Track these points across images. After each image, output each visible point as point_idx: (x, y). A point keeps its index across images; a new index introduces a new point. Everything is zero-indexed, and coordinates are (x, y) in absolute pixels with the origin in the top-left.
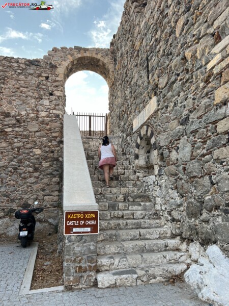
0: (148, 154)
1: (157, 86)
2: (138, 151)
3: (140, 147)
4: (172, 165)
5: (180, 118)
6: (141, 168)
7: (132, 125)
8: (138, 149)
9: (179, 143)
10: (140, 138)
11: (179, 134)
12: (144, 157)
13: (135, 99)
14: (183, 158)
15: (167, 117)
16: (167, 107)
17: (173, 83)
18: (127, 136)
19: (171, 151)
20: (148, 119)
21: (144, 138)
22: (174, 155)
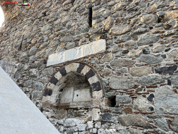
0: (60, 92)
1: (107, 31)
2: (54, 87)
3: (58, 83)
4: (136, 113)
5: (156, 66)
6: (52, 106)
7: (47, 58)
8: (55, 84)
9: (154, 91)
10: (61, 73)
11: (155, 82)
12: (56, 95)
13: (57, 36)
14: (164, 109)
15: (126, 61)
16: (126, 52)
17: (141, 33)
18: (31, 68)
19: (136, 98)
20: (84, 58)
21: (67, 75)
22: (142, 103)
